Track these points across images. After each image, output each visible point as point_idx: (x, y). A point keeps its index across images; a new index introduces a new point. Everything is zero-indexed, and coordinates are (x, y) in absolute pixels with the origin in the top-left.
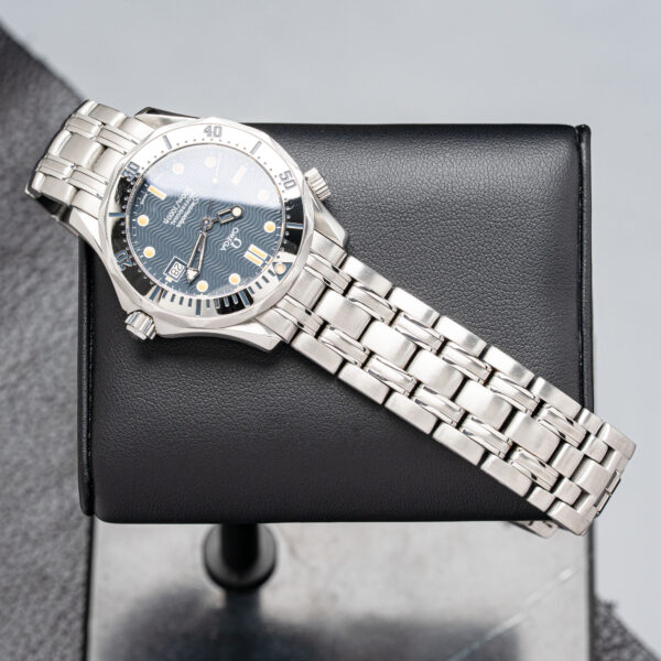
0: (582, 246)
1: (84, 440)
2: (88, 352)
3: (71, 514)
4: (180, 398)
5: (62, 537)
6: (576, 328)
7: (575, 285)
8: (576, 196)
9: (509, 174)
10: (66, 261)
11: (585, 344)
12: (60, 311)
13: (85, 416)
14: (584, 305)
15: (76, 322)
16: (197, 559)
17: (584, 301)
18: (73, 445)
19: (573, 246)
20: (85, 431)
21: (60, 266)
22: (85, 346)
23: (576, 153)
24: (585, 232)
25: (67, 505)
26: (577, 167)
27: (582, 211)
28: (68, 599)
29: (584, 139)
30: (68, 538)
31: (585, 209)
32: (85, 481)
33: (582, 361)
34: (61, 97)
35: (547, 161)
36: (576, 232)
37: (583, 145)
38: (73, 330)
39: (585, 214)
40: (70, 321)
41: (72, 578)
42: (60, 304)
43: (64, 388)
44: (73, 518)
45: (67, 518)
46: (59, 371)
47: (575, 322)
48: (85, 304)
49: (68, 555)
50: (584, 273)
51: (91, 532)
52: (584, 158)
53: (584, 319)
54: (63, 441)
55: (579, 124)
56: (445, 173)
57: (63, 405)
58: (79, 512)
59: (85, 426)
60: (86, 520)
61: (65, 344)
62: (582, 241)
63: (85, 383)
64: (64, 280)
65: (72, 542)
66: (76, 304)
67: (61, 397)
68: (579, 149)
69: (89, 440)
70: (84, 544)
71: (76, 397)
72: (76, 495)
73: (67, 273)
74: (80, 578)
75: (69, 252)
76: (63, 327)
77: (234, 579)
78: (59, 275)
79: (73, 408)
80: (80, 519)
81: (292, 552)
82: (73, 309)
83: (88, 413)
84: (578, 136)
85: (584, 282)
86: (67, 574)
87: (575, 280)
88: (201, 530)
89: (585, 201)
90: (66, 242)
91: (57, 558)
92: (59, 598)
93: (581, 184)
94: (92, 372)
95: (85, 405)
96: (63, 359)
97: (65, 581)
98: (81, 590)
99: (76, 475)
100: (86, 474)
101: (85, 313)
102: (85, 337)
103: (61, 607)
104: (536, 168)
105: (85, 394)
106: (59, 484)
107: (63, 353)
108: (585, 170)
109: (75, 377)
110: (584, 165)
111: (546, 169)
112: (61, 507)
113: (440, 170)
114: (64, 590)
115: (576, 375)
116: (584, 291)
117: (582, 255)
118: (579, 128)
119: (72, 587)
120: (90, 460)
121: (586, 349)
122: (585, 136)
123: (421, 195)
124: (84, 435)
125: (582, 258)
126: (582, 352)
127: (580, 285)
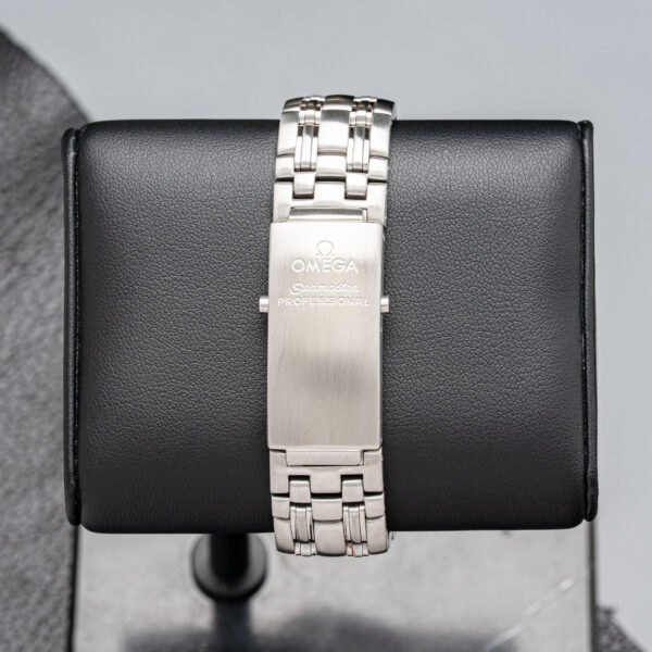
1: (71, 448)
2: (75, 356)
3: (53, 516)
4: (170, 403)
5: (43, 540)
6: (578, 331)
7: (578, 287)
8: (577, 194)
9: (509, 171)
10: (47, 255)
11: (588, 348)
12: (41, 306)
13: (71, 423)
14: (587, 307)
17: (587, 303)
19: (576, 247)
20: (71, 438)
21: (42, 260)
22: (71, 350)
23: (578, 150)
24: (588, 232)
25: (48, 505)
26: (579, 164)
27: (585, 209)
28: (49, 604)
29: (587, 136)
30: (49, 542)
31: (588, 208)
32: (72, 489)
33: (585, 365)
36: (579, 232)
37: (586, 142)
38: (53, 326)
39: (587, 213)
40: (52, 316)
41: (53, 582)
42: (41, 299)
43: (45, 386)
44: (54, 521)
45: (48, 520)
46: (41, 369)
47: (578, 324)
49: (49, 559)
50: (587, 275)
51: (76, 537)
52: (587, 155)
53: (587, 322)
54: (44, 440)
55: (581, 120)
56: (443, 171)
57: (45, 404)
59: (71, 433)
60: (68, 526)
61: (47, 341)
62: (584, 241)
63: (71, 388)
64: (46, 273)
65: (54, 545)
67: (42, 395)
68: (581, 146)
69: (76, 448)
73: (49, 267)
74: (62, 582)
75: (51, 245)
76: (45, 323)
78: (41, 269)
80: (62, 521)
82: (54, 305)
83: (74, 419)
84: (581, 132)
85: (587, 284)
86: (48, 578)
87: (577, 281)
89: (588, 199)
90: (48, 235)
91: (38, 561)
92: (40, 603)
93: (584, 181)
94: (78, 376)
95: (71, 411)
97: (47, 586)
100: (73, 482)
103: (42, 612)
104: (540, 163)
105: (71, 400)
106: (40, 484)
107: (45, 350)
108: (587, 168)
110: (587, 162)
111: (547, 166)
112: (42, 509)
113: (438, 168)
114: (45, 595)
115: (580, 379)
116: (587, 293)
117: (585, 256)
118: (582, 123)
119: (53, 591)
120: (76, 468)
121: (588, 352)
122: (587, 134)
123: (418, 193)
124: (71, 443)
125: (584, 259)
126: (585, 356)
127: (583, 287)
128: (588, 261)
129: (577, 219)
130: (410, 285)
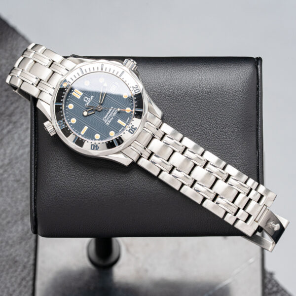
0: (258, 112)
1: (33, 200)
2: (35, 160)
3: (28, 232)
5: (23, 243)
6: (255, 148)
7: (255, 130)
8: (255, 89)
9: (225, 79)
10: (25, 118)
11: (260, 157)
12: (22, 141)
13: (33, 189)
14: (259, 139)
15: (29, 146)
16: (84, 253)
17: (259, 137)
18: (28, 202)
19: (254, 112)
20: (33, 196)
21: (23, 121)
22: (33, 157)
23: (255, 70)
24: (260, 106)
25: (26, 228)
26: (256, 76)
27: (258, 96)
28: (26, 271)
29: (259, 64)
30: (26, 244)
31: (259, 95)
32: (33, 219)
33: (258, 164)
34: (22, 44)
35: (242, 73)
36: (255, 105)
37: (259, 66)
38: (28, 149)
39: (259, 98)
40: (27, 145)
41: (28, 261)
42: (23, 138)
43: (24, 176)
44: (28, 235)
45: (26, 235)
46: (22, 168)
47: (255, 146)
48: (33, 138)
49: (26, 251)
50: (259, 124)
51: (36, 241)
52: (259, 72)
53: (259, 145)
54: (24, 200)
55: (257, 56)
56: (196, 79)
57: (24, 183)
58: (31, 232)
59: (33, 193)
60: (34, 236)
61: (25, 156)
62: (258, 109)
63: (33, 174)
64: (24, 127)
65: (28, 245)
66: (29, 138)
67: (23, 180)
68: (257, 68)
69: (35, 200)
70: (33, 246)
71: (29, 180)
72: (29, 224)
73: (25, 123)
74: (31, 262)
75: (26, 114)
76: (24, 148)
77: (101, 263)
78: (22, 124)
79: (28, 184)
80: (31, 235)
81: (128, 250)
82: (28, 140)
83: (35, 188)
84: (256, 62)
85: (259, 129)
86: (26, 260)
87: (255, 127)
88: (87, 240)
89: (260, 91)
90: (25, 109)
91: (21, 252)
92: (22, 271)
93: (258, 84)
94: (36, 169)
95: (33, 184)
96: (24, 162)
97: (25, 263)
98: (32, 267)
99: (29, 216)
100: (34, 215)
101: (33, 142)
102: (33, 153)
103: (23, 274)
104: (238, 76)
105: (33, 179)
106: (22, 219)
107: (24, 160)
108: (259, 78)
109: (29, 170)
110: (259, 75)
111: (242, 77)
112: (23, 230)
113: (194, 78)
114: (25, 267)
115: (256, 170)
116: (259, 132)
117: (258, 116)
118: (257, 58)
119: (28, 266)
120: (35, 209)
121: (260, 158)
122: (259, 62)
123: (185, 89)
124: (33, 198)
125: (258, 117)
126: (258, 160)
127: (257, 130)
128: (259, 118)
129: (255, 100)
130: (182, 129)
